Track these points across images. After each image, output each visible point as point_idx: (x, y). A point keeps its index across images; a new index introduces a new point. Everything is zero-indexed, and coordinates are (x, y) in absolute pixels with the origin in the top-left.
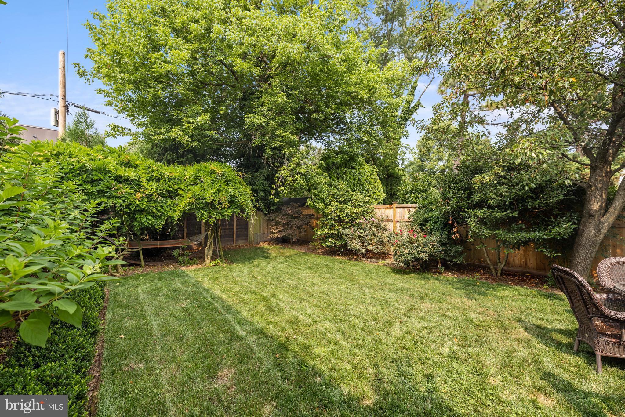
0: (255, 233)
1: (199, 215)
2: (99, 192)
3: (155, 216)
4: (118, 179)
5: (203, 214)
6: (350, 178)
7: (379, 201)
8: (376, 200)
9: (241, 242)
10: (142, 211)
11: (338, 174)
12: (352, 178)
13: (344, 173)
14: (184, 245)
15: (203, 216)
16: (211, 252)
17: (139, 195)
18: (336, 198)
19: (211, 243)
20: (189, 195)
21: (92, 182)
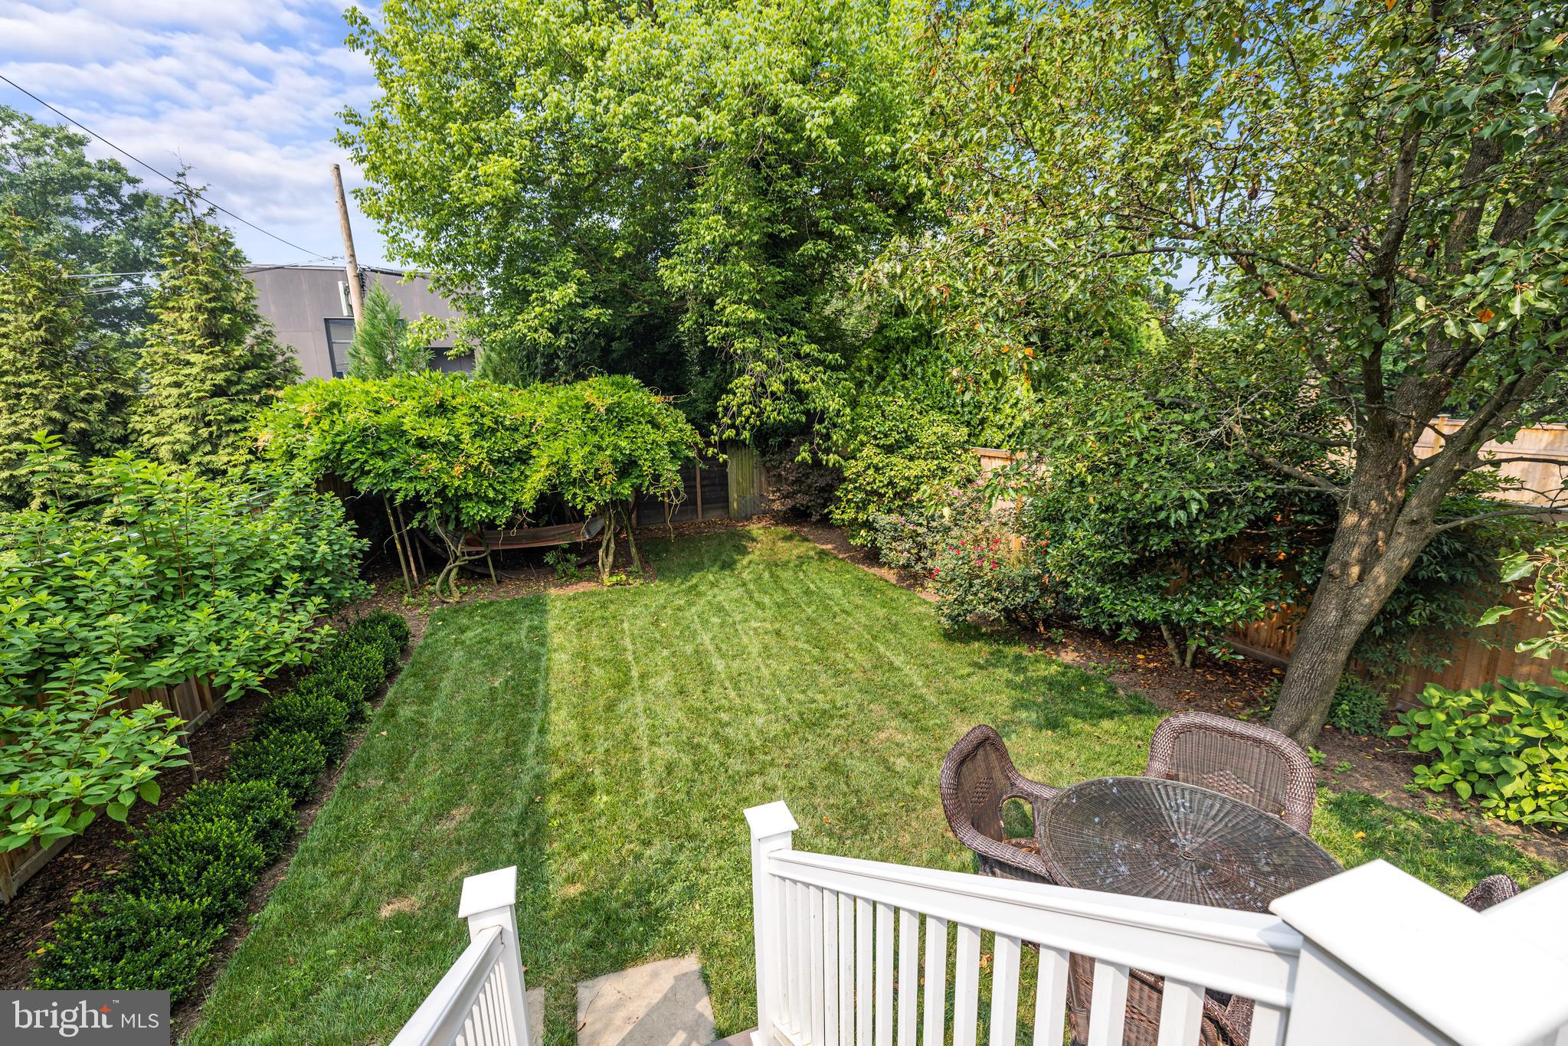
0: (742, 497)
1: (568, 497)
2: (395, 471)
3: (490, 502)
4: (422, 444)
5: (575, 494)
6: (934, 375)
7: (1010, 431)
8: (1001, 427)
9: (714, 516)
10: (468, 496)
11: (905, 366)
12: (940, 373)
13: (920, 363)
14: (564, 543)
15: (575, 497)
16: (611, 559)
17: (458, 470)
18: (875, 438)
19: (609, 540)
20: (545, 461)
21: (381, 454)
